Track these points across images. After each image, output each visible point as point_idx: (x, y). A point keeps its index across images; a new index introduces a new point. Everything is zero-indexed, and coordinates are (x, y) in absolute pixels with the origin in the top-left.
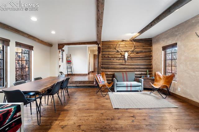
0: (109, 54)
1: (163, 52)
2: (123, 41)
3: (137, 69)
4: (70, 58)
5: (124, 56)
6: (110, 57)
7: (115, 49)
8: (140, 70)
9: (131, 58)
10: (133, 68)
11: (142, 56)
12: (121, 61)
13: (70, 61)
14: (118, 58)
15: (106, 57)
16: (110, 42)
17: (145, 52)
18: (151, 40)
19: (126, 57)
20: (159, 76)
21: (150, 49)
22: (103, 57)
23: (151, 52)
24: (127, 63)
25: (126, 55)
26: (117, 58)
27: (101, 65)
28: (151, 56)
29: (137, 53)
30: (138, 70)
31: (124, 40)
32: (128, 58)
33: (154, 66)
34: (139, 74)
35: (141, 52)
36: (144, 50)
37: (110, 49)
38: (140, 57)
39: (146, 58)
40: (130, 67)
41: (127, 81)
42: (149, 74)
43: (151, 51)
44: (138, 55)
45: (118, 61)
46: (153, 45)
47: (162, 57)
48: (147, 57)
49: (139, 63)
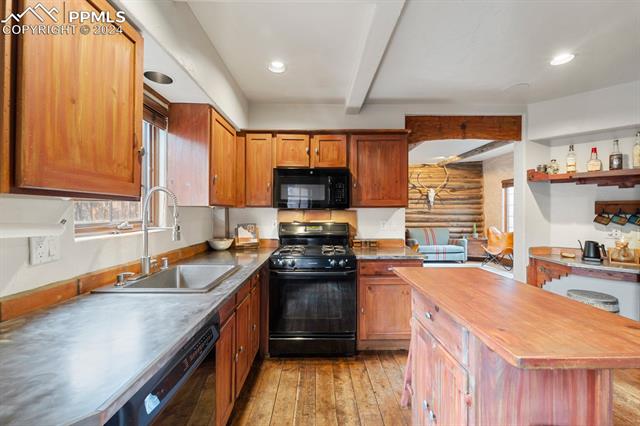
1: (503, 190)
2: (424, 166)
3: (453, 221)
5: (427, 196)
8: (460, 223)
9: (441, 200)
10: (445, 221)
11: (462, 197)
12: (421, 206)
14: (416, 199)
17: (469, 189)
18: (481, 166)
19: (431, 199)
20: (495, 234)
21: (479, 182)
23: (481, 189)
24: (432, 210)
25: (432, 194)
26: (412, 199)
28: (481, 197)
29: (454, 190)
30: (455, 224)
31: (427, 165)
32: (435, 199)
33: (487, 217)
34: (457, 232)
35: (461, 188)
36: (466, 185)
38: (458, 199)
39: (471, 201)
40: (439, 217)
41: (435, 244)
42: (478, 232)
44: (456, 195)
45: (414, 206)
46: (484, 176)
47: (501, 199)
48: (473, 198)
49: (457, 211)
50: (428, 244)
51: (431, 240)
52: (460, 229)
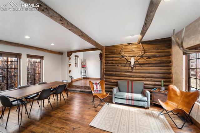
0: (112, 60)
1: (184, 56)
2: (129, 44)
3: (148, 77)
4: (84, 63)
5: (130, 62)
6: (114, 63)
7: (120, 54)
8: (153, 79)
9: (140, 64)
10: (143, 77)
11: (154, 62)
12: (127, 68)
13: (85, 66)
14: (123, 64)
15: (110, 63)
16: (113, 46)
17: (160, 56)
18: (170, 41)
19: (132, 64)
21: (169, 52)
22: (107, 63)
23: (171, 57)
24: (134, 71)
25: (132, 61)
26: (121, 64)
27: (104, 72)
28: (170, 62)
29: (149, 58)
30: (149, 79)
31: (131, 44)
32: (135, 64)
34: (151, 85)
35: (154, 56)
36: (158, 54)
37: (114, 54)
38: (152, 63)
39: (162, 65)
40: (138, 75)
41: (132, 92)
42: (164, 86)
43: (169, 55)
44: (150, 61)
45: (123, 67)
46: (173, 47)
47: (182, 64)
48: (163, 63)
49: (151, 71)
50: (128, 92)
51: (130, 89)
52: (154, 83)
